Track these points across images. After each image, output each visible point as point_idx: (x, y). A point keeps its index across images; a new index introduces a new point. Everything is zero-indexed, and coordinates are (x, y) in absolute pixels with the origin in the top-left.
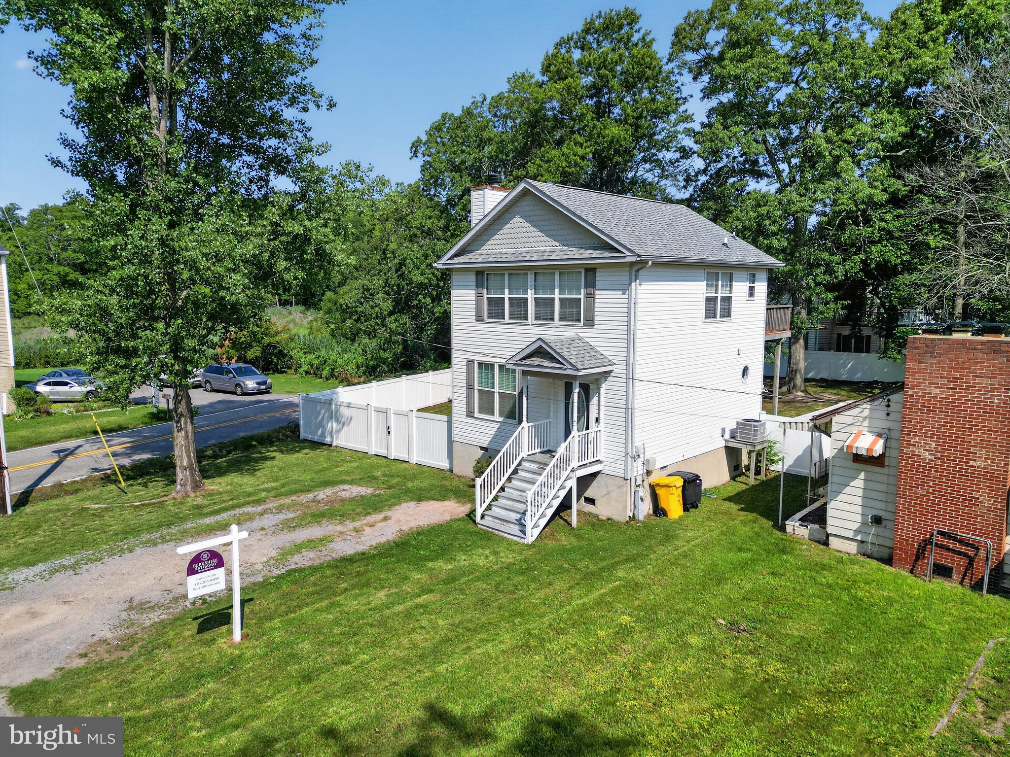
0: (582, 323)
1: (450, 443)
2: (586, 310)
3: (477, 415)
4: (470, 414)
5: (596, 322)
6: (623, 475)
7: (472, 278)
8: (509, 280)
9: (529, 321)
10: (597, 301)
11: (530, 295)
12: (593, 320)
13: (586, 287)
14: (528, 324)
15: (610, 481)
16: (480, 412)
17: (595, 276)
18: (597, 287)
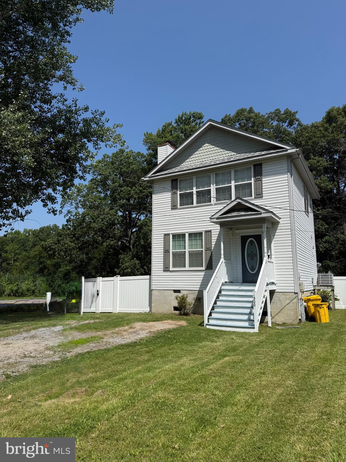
0: (253, 197)
1: (151, 291)
2: (255, 189)
3: (171, 269)
4: (166, 269)
5: (264, 195)
6: (293, 291)
7: (169, 185)
8: (197, 182)
9: (212, 202)
10: (263, 182)
11: (213, 188)
12: (262, 194)
13: (255, 176)
14: (212, 205)
15: (282, 297)
16: (173, 267)
17: (261, 168)
18: (263, 174)
